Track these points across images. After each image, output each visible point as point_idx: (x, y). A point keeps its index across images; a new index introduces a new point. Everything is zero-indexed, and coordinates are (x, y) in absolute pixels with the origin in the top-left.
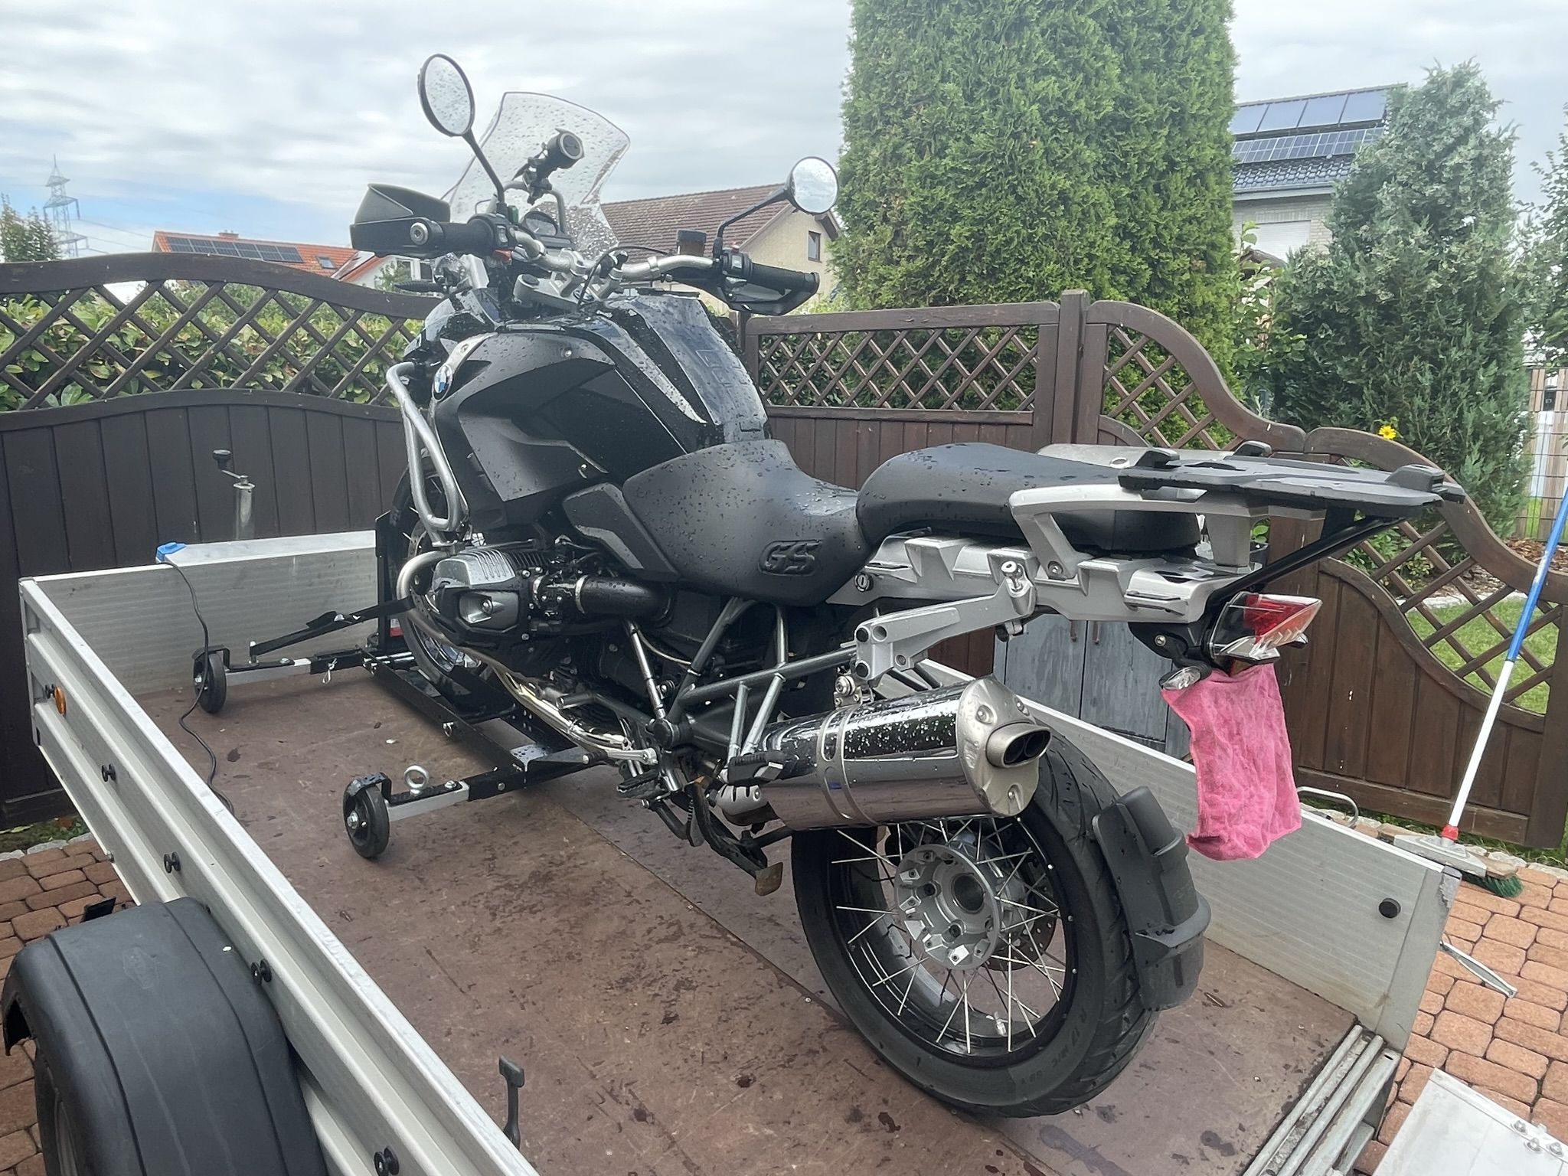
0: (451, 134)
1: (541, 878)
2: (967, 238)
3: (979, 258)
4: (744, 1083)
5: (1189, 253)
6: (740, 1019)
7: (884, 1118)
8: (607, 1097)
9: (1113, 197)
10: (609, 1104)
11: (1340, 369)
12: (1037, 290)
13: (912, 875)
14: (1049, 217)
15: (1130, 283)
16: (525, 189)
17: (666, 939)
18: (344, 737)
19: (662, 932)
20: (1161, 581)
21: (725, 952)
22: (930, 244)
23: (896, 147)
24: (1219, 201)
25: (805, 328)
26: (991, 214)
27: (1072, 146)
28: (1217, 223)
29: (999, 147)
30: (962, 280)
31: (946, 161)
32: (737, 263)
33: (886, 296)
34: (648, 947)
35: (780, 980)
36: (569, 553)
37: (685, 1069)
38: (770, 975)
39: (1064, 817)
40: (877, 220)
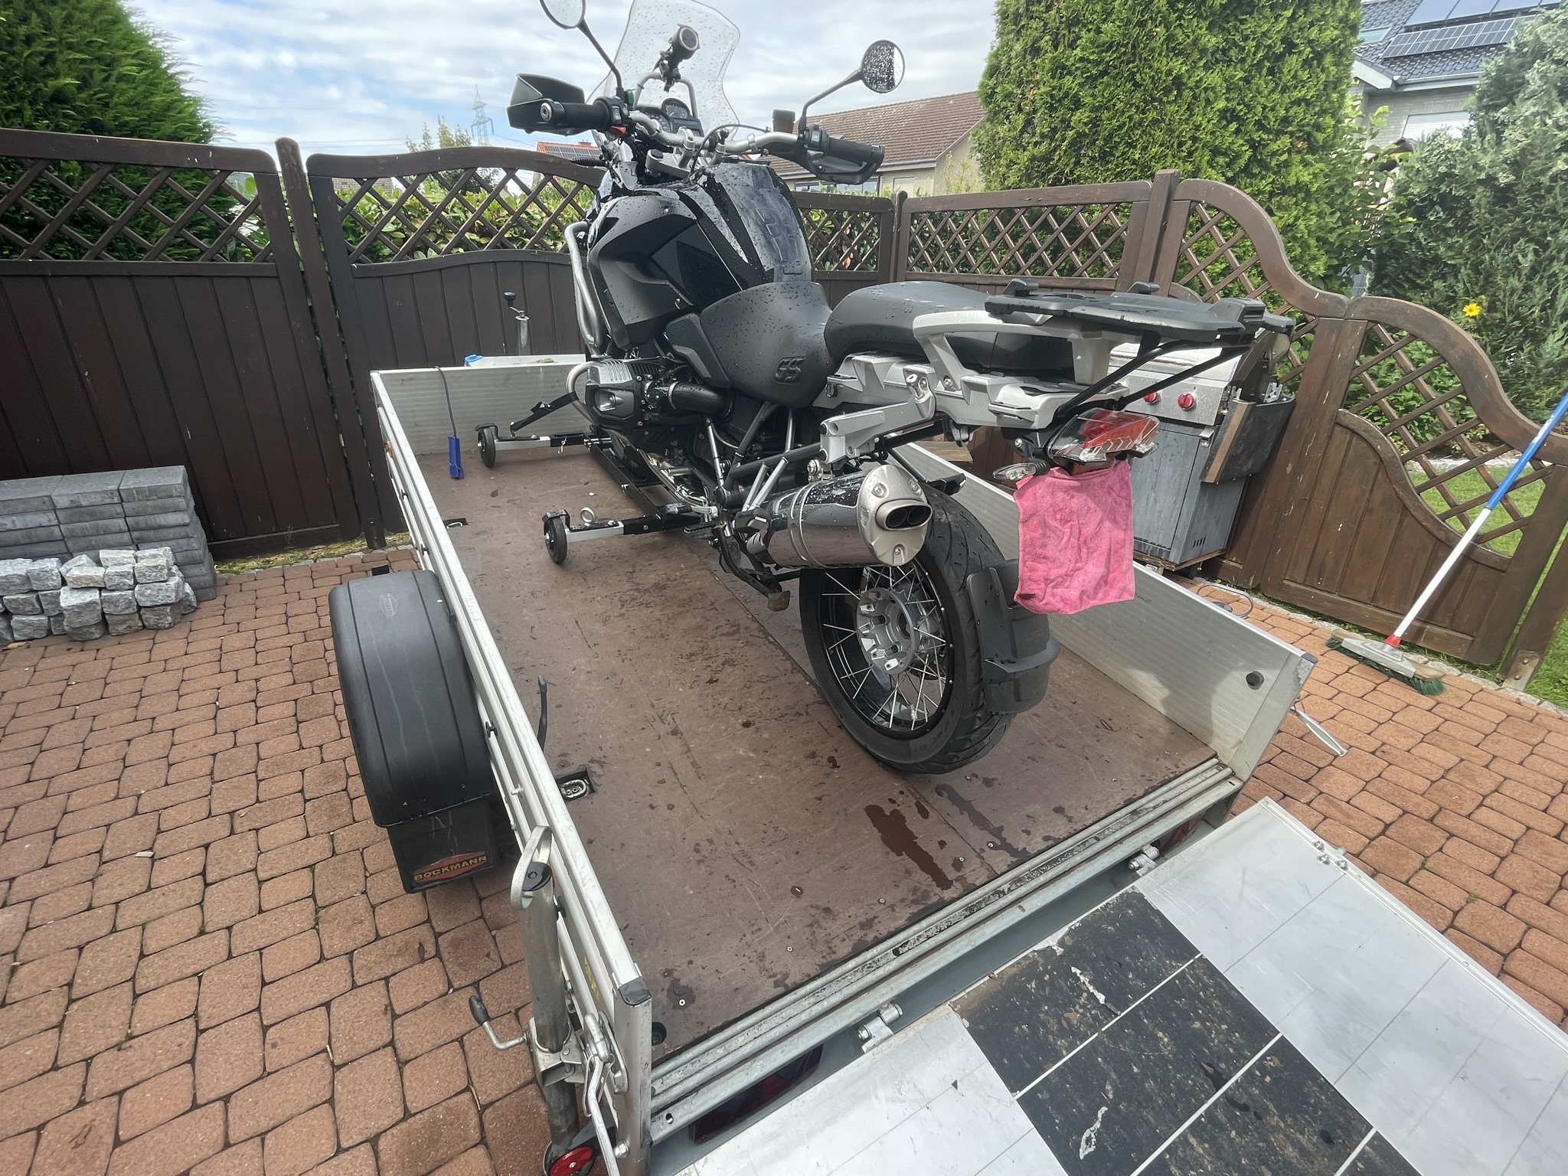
0: (565, 27)
1: (660, 587)
2: (1086, 124)
3: (1093, 143)
4: (746, 725)
5: (1292, 134)
6: (760, 687)
7: (831, 760)
8: (657, 719)
9: (1226, 80)
10: (658, 724)
11: (1442, 249)
12: (1141, 171)
13: (869, 607)
14: (1160, 101)
15: (1229, 165)
16: (659, 78)
17: (727, 634)
18: (564, 488)
19: (726, 629)
20: (1022, 394)
21: (764, 647)
22: (1054, 130)
23: (1036, 41)
24: (1333, 82)
25: (946, 207)
26: (1110, 101)
27: (1193, 32)
28: (1327, 105)
29: (1124, 35)
30: (1077, 163)
31: (1078, 51)
32: (815, 138)
33: (1012, 179)
34: (713, 637)
35: (794, 669)
36: (669, 365)
37: (712, 711)
38: (789, 665)
39: (952, 575)
40: (1012, 110)
